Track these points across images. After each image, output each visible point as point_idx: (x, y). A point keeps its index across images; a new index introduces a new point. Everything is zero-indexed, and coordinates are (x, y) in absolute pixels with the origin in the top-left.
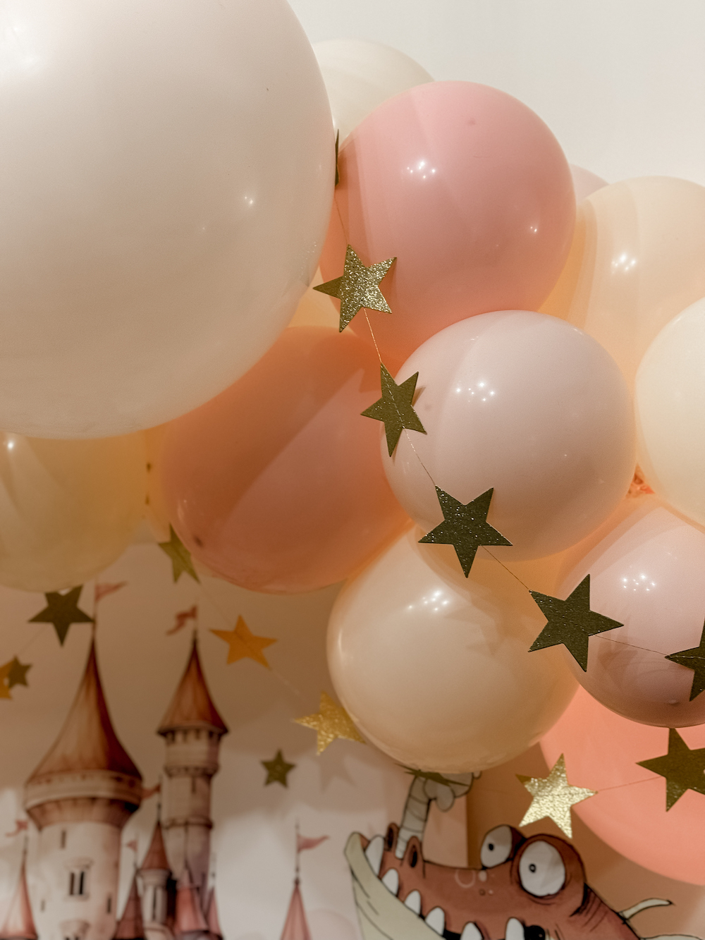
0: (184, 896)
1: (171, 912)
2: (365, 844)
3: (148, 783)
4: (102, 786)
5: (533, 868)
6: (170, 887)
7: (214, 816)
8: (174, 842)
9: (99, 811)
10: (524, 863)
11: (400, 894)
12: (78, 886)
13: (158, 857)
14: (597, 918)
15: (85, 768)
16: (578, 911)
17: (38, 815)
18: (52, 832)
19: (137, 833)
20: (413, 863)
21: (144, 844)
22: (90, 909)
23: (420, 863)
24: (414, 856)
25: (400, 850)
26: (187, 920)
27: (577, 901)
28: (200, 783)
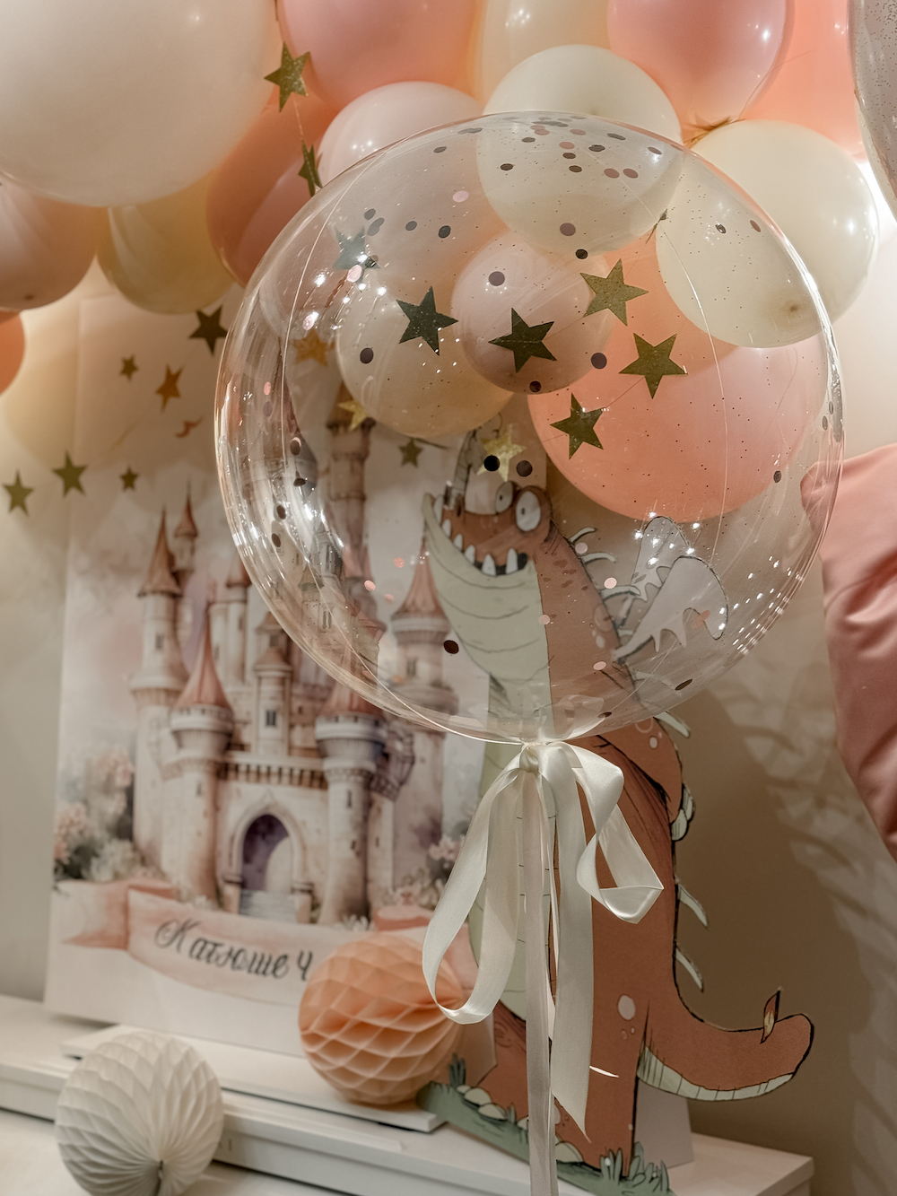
1: (339, 563)
2: (433, 501)
5: (523, 512)
7: (367, 491)
10: (519, 507)
11: (452, 537)
14: (555, 544)
16: (546, 540)
20: (459, 514)
23: (462, 512)
24: (460, 508)
25: (453, 501)
27: (545, 534)
28: (357, 465)
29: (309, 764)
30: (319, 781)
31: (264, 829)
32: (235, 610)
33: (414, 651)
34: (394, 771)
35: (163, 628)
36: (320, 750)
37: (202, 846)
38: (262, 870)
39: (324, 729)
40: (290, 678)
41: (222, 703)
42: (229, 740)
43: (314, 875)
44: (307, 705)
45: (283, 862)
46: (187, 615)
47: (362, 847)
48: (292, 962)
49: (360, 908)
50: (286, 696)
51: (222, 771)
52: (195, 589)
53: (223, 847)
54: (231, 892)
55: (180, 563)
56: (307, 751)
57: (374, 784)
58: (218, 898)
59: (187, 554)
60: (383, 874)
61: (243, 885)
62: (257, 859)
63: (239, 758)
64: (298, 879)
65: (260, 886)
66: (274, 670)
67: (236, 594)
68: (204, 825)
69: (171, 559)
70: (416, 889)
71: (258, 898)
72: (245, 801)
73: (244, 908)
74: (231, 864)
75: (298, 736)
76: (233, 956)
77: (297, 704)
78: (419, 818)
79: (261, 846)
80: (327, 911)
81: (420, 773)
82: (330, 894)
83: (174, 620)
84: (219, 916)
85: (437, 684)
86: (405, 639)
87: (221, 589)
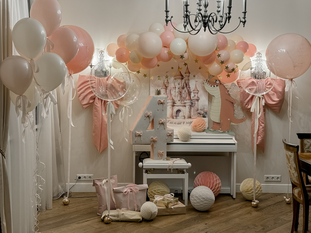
0: (187, 85)
1: (186, 86)
3: (184, 77)
4: (181, 77)
6: (186, 84)
7: (189, 79)
8: (186, 81)
9: (180, 79)
12: (179, 84)
13: (185, 82)
15: (179, 76)
17: (175, 79)
18: (177, 80)
19: (183, 81)
21: (184, 81)
22: (180, 86)
26: (188, 87)
28: (188, 77)
29: (184, 105)
30: (185, 106)
31: (179, 111)
32: (174, 90)
33: (195, 94)
34: (193, 105)
35: (165, 92)
36: (185, 103)
37: (171, 113)
38: (178, 115)
39: (185, 101)
40: (181, 97)
41: (173, 99)
42: (174, 103)
43: (184, 115)
44: (183, 99)
45: (181, 114)
46: (168, 91)
47: (190, 112)
48: (182, 123)
49: (190, 117)
50: (181, 98)
51: (173, 106)
52: (169, 88)
53: (174, 113)
54: (175, 117)
55: (166, 86)
56: (183, 103)
57: (191, 106)
58: (173, 118)
59: (167, 85)
60: (192, 114)
61: (176, 116)
62: (178, 114)
63: (175, 104)
64: (183, 115)
65: (178, 116)
66: (179, 96)
67: (174, 89)
68: (171, 111)
69: (165, 85)
70: (196, 115)
71: (178, 117)
72: (176, 109)
73: (176, 118)
74: (174, 114)
75: (182, 102)
76: (175, 123)
77: (182, 99)
78: (196, 109)
79: (178, 113)
80: (186, 118)
81: (196, 105)
82: (186, 116)
83: (166, 91)
84: (173, 119)
85: (198, 97)
86: (194, 93)
87: (172, 89)
